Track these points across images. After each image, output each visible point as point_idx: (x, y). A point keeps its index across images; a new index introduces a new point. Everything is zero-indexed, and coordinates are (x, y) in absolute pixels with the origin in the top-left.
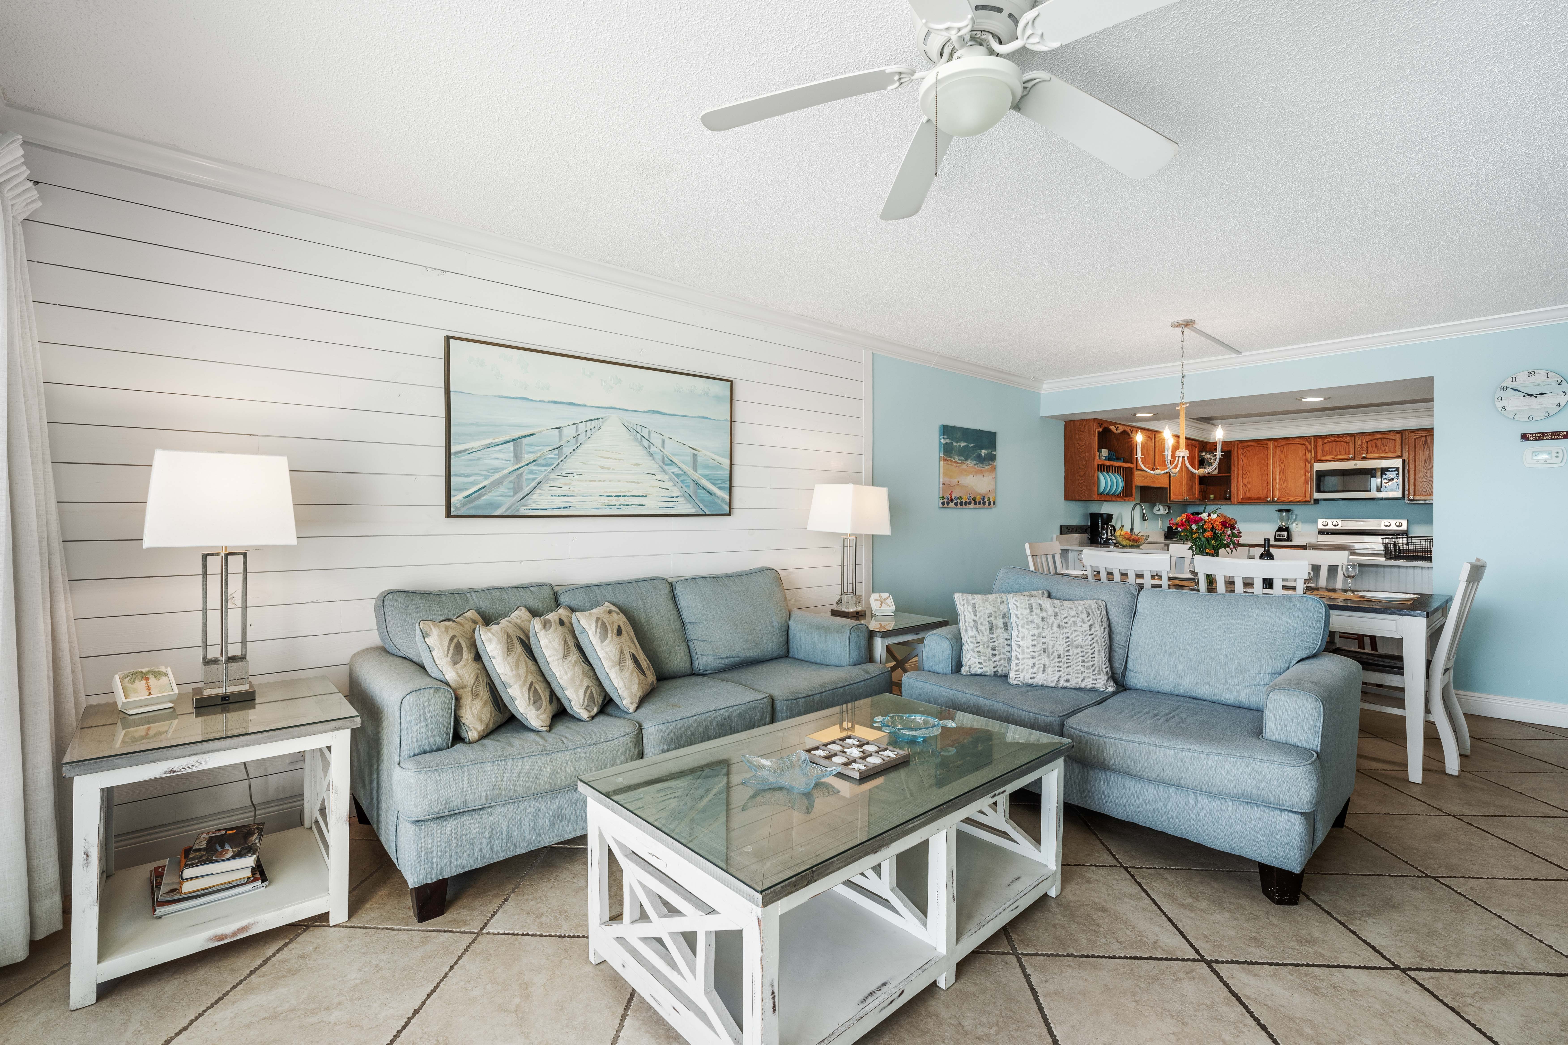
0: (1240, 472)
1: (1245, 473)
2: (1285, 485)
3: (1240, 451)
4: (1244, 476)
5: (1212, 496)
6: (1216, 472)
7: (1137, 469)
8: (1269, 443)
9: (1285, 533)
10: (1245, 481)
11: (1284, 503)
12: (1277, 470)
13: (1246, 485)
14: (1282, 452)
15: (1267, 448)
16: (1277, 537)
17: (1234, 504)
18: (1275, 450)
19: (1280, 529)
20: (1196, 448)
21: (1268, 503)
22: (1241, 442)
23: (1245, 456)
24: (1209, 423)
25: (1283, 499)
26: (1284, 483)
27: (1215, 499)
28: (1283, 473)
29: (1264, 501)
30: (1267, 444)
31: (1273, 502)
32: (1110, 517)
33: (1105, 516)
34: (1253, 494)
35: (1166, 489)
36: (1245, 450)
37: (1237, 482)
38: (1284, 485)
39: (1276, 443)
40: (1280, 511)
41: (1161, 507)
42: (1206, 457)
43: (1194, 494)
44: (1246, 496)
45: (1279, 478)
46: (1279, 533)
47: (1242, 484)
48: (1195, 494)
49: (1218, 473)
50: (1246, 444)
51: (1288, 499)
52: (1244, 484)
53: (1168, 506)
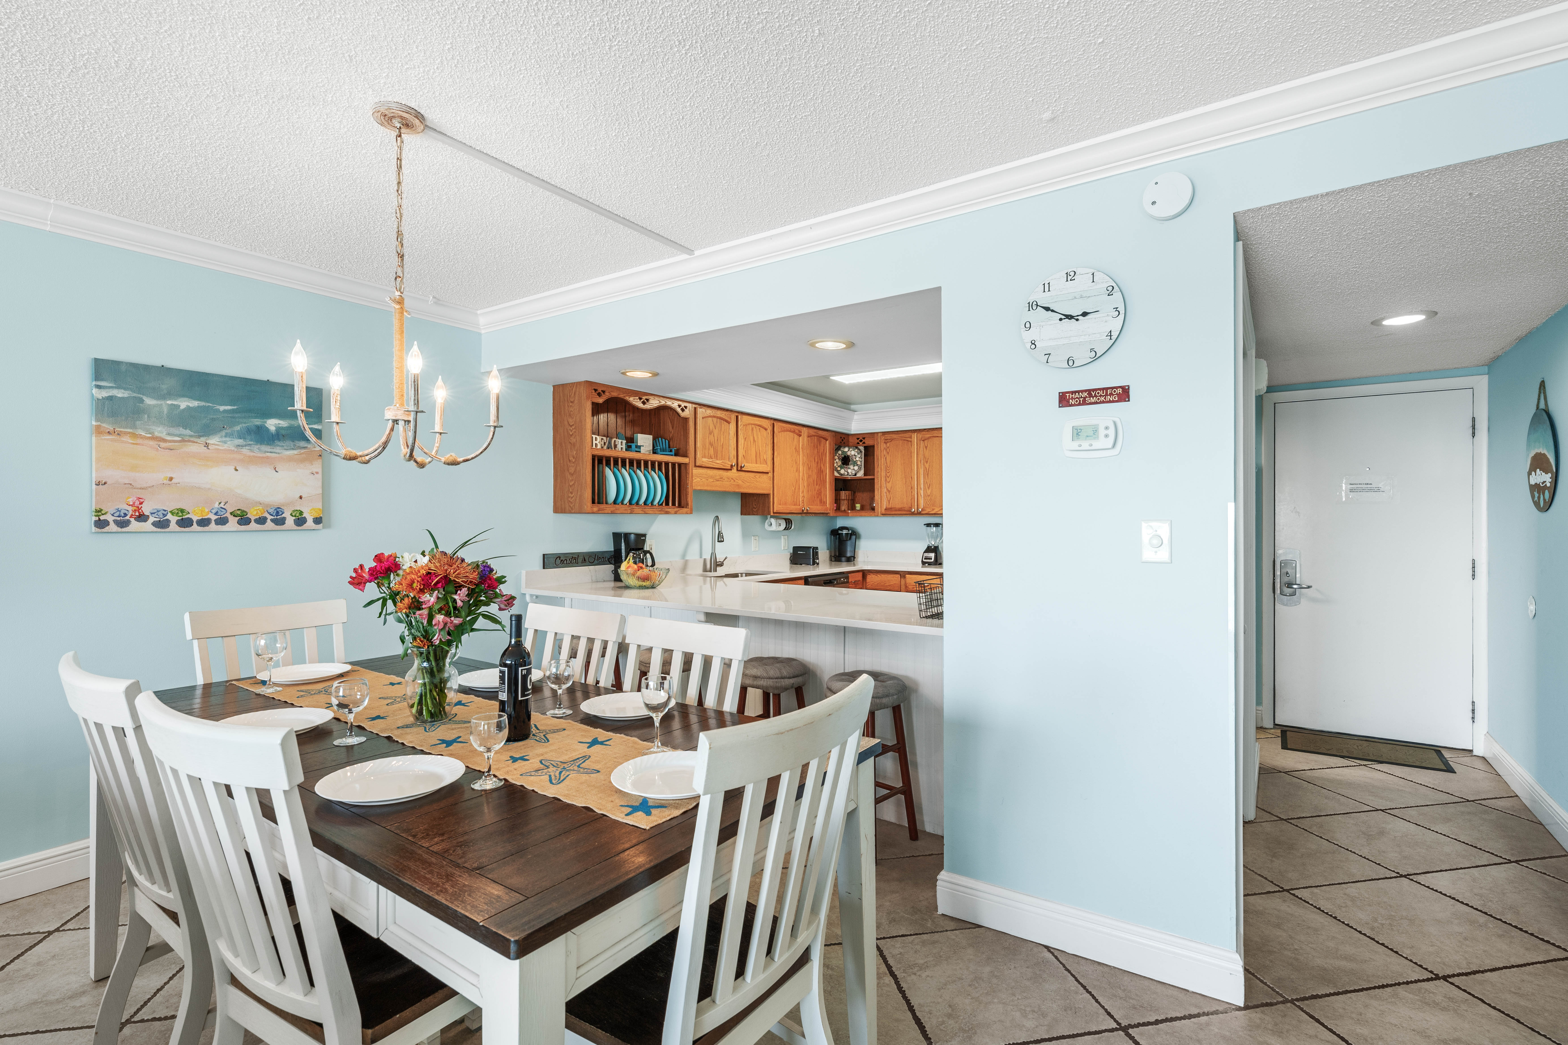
0: (883, 474)
1: (888, 474)
2: (930, 490)
3: (883, 446)
4: (888, 480)
5: (858, 506)
6: (861, 474)
7: (696, 466)
8: (913, 435)
9: (932, 555)
10: (889, 485)
11: (928, 514)
12: (922, 471)
13: (889, 491)
14: (926, 447)
15: (911, 441)
16: (924, 560)
17: (878, 516)
18: (918, 444)
19: (929, 550)
20: (826, 440)
21: (913, 514)
22: (884, 433)
23: (888, 453)
24: (850, 410)
25: (928, 510)
26: (928, 488)
27: (862, 508)
28: (928, 474)
29: (908, 512)
30: (911, 437)
31: (919, 514)
32: (641, 538)
33: (632, 536)
34: (897, 504)
35: (768, 495)
36: (888, 444)
37: (881, 487)
38: (929, 492)
39: (920, 435)
40: (928, 525)
41: (773, 521)
42: (849, 453)
43: (823, 503)
44: (890, 506)
45: (924, 481)
46: (926, 555)
47: (885, 489)
48: (825, 503)
49: (865, 474)
50: (888, 436)
51: (933, 509)
52: (887, 489)
53: (785, 519)
